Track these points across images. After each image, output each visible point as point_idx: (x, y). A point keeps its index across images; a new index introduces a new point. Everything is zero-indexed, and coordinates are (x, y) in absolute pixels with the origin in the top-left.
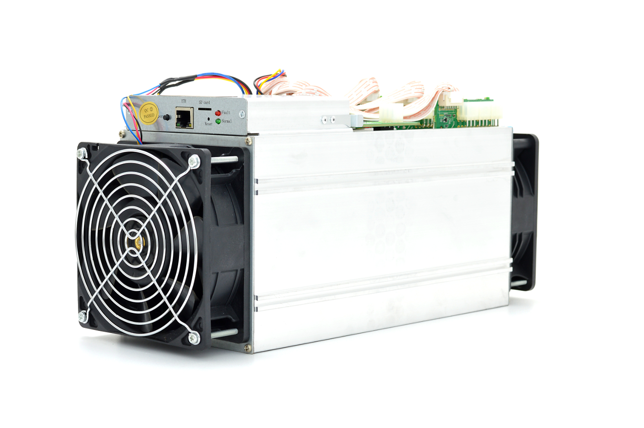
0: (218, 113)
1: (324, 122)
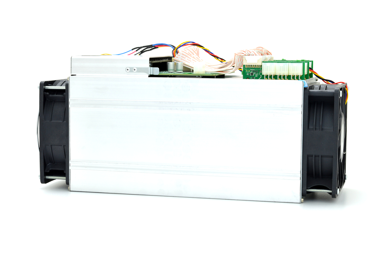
1: (127, 71)
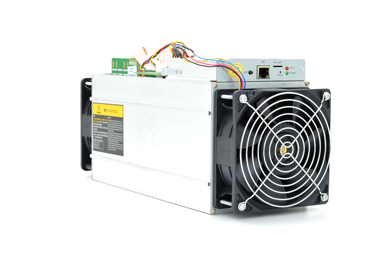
0: (287, 68)
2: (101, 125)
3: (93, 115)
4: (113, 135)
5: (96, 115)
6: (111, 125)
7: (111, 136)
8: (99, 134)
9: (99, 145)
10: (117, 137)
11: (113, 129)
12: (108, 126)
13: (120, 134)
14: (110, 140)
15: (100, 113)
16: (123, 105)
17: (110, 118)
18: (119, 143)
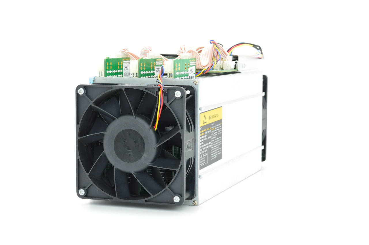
2: (206, 136)
3: (200, 127)
4: (215, 142)
5: (202, 127)
6: (214, 131)
7: (214, 144)
8: (205, 147)
9: (204, 160)
10: (218, 142)
11: (215, 135)
12: (212, 134)
13: (220, 138)
14: (212, 149)
15: (206, 122)
16: (222, 107)
17: (213, 124)
18: (219, 148)
